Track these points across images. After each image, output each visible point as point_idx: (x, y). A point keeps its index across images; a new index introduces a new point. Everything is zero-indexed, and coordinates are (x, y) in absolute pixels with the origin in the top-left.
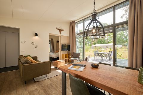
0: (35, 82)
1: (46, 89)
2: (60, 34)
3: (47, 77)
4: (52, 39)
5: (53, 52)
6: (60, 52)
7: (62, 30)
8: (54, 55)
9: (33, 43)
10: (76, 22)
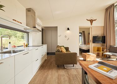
0: (64, 68)
1: (71, 78)
2: (91, 25)
3: (74, 67)
4: (84, 32)
5: (85, 44)
6: (90, 44)
7: (93, 20)
8: (84, 47)
9: (66, 37)
10: (115, 5)
